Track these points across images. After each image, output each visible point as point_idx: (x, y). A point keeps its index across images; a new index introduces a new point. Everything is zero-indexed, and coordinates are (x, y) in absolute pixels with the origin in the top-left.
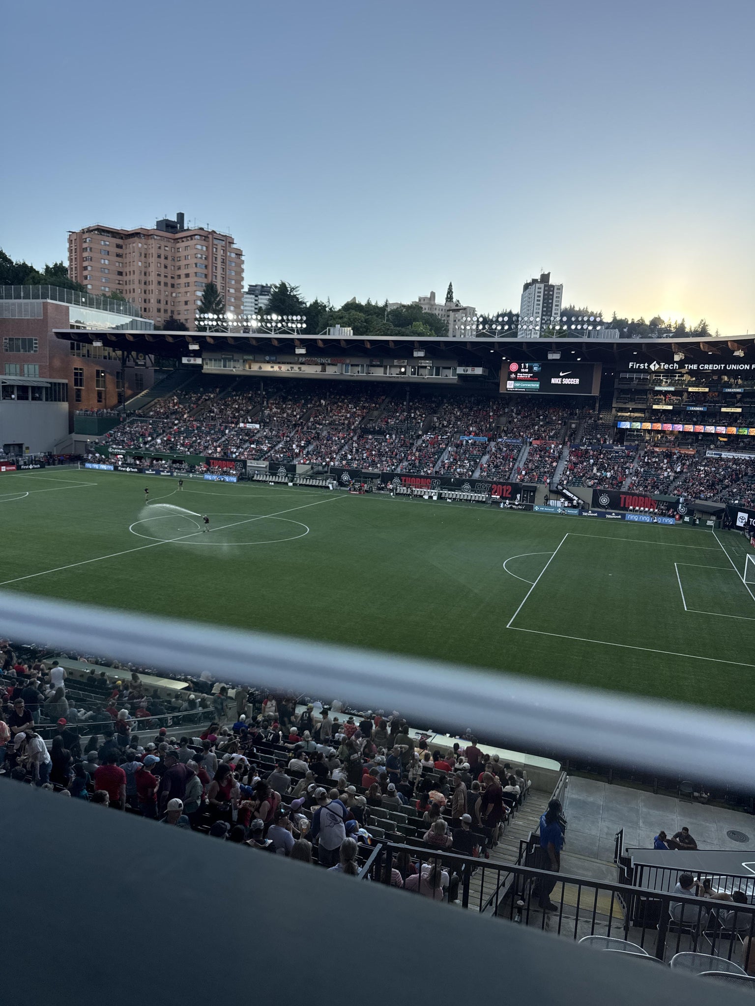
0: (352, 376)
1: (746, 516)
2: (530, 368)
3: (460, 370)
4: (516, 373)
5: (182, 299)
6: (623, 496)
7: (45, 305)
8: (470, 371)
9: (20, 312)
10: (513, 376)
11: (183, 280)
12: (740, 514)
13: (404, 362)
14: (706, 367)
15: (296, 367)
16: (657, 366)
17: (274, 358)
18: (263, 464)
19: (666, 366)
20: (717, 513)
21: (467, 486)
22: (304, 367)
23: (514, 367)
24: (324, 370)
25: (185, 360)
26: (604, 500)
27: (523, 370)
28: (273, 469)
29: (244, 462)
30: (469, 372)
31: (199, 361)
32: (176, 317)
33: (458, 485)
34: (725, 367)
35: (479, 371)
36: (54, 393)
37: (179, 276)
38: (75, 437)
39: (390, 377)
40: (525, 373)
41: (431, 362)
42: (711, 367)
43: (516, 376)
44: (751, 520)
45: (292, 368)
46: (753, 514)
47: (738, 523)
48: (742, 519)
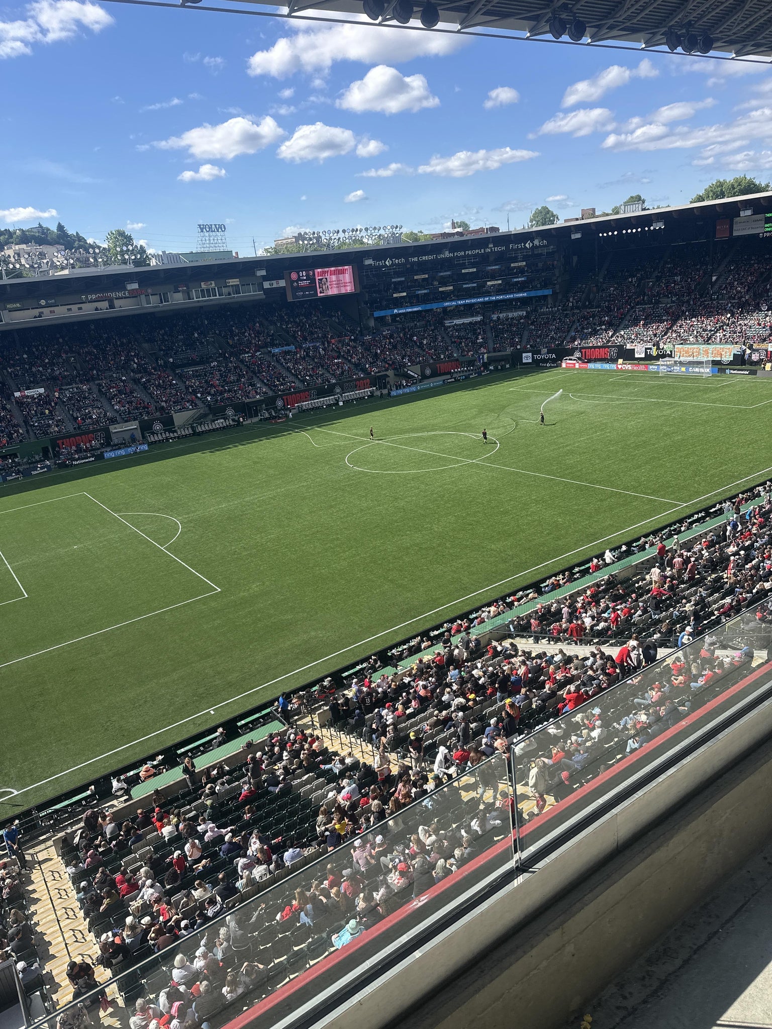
0: (156, 307)
1: (530, 354)
2: (307, 275)
3: (266, 285)
6: (438, 366)
8: (275, 284)
10: (295, 285)
12: (524, 355)
13: (211, 284)
14: (424, 258)
15: (74, 308)
16: (391, 262)
17: (53, 301)
18: (132, 425)
19: (397, 261)
20: (506, 359)
21: (338, 390)
22: (84, 307)
24: (112, 306)
26: (428, 372)
29: (107, 431)
30: (275, 286)
33: (331, 390)
34: (436, 257)
35: (282, 283)
39: (198, 301)
40: (305, 280)
41: (237, 280)
43: (298, 284)
45: (69, 310)
46: (536, 351)
47: (524, 361)
48: (527, 358)
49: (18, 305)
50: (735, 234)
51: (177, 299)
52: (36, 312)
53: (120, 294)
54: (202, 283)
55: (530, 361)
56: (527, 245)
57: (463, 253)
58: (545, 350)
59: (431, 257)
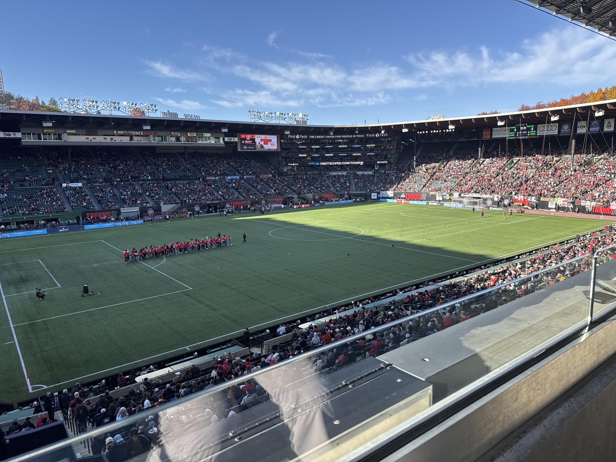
0: (158, 143)
10: (243, 142)
16: (299, 137)
18: (135, 209)
21: (263, 202)
22: (115, 138)
26: (317, 198)
27: (247, 139)
40: (249, 140)
41: (210, 134)
43: (245, 142)
44: (379, 195)
45: (105, 139)
47: (372, 197)
48: (374, 196)
49: (74, 131)
50: (493, 137)
53: (138, 133)
54: (188, 133)
55: (376, 198)
56: (376, 135)
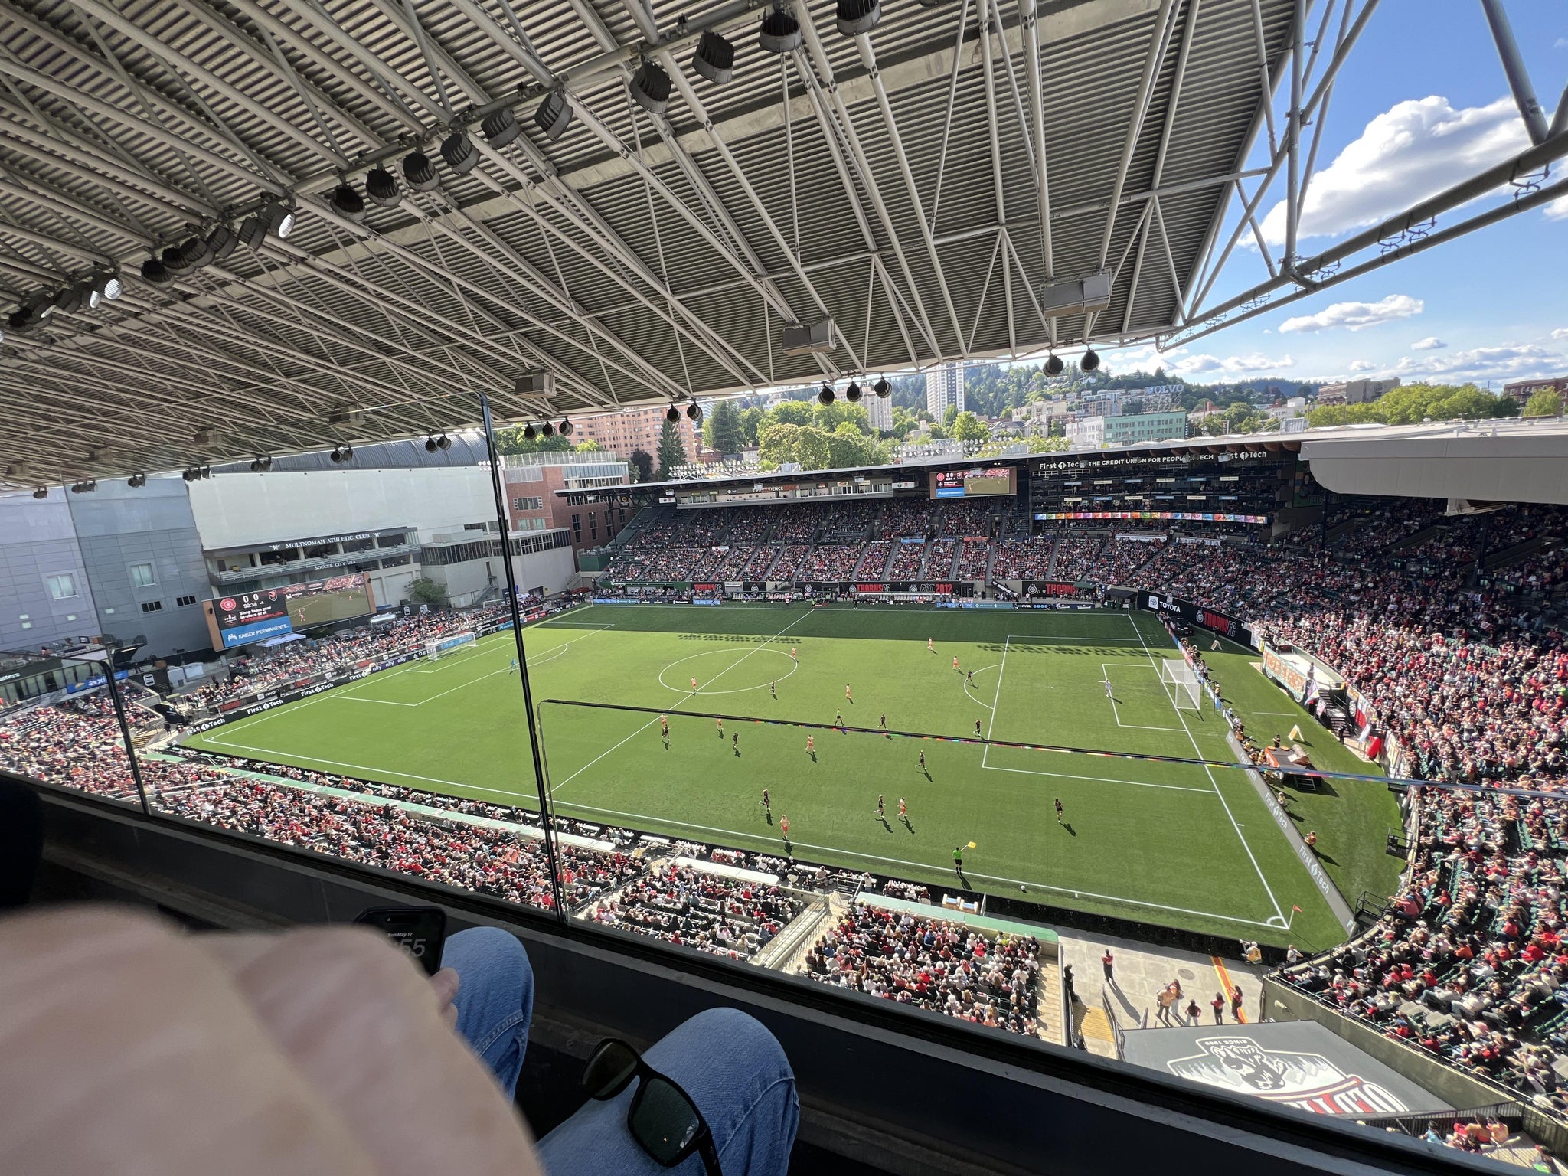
1: (1157, 599)
2: (955, 477)
3: (895, 486)
4: (943, 482)
5: (644, 433)
6: (1048, 586)
7: (543, 469)
8: (903, 485)
9: (524, 478)
11: (643, 417)
12: (1151, 598)
13: (847, 483)
14: (1108, 462)
15: (754, 495)
16: (1064, 465)
17: (736, 492)
20: (1132, 597)
21: (914, 588)
23: (940, 477)
24: (778, 496)
25: (661, 501)
26: (1032, 589)
28: (747, 587)
29: (723, 584)
31: (673, 500)
32: (641, 448)
33: (905, 588)
35: (911, 485)
36: (560, 540)
37: (639, 414)
38: (582, 574)
42: (1112, 462)
46: (1163, 598)
47: (1150, 605)
48: (1153, 602)
51: (824, 493)
52: (730, 497)
55: (1156, 607)
57: (1159, 459)
58: (1170, 599)
59: (1118, 462)
